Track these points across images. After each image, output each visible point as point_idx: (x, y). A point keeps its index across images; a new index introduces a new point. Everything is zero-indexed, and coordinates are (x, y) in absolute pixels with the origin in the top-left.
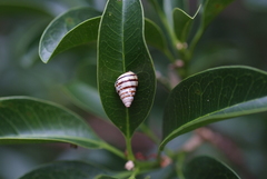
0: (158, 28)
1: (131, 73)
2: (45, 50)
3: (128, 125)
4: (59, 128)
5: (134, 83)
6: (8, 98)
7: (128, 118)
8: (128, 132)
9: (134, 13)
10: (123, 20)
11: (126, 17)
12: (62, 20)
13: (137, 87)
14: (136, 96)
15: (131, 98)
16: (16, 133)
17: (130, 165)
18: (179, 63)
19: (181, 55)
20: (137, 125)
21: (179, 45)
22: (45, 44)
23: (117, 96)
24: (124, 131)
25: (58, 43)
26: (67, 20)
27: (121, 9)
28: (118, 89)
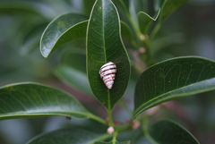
0: (128, 26)
1: (111, 63)
2: (44, 48)
3: (109, 101)
4: (56, 105)
5: (114, 71)
6: (17, 84)
7: (109, 96)
8: (109, 106)
9: (111, 18)
10: (104, 24)
11: (106, 21)
12: (55, 23)
13: (116, 74)
14: (116, 80)
15: (112, 82)
16: (24, 110)
17: (111, 130)
18: (142, 50)
19: (144, 44)
20: (116, 100)
21: (142, 37)
22: (44, 43)
23: (101, 80)
24: (106, 105)
25: (55, 43)
26: (59, 23)
27: (101, 15)
28: (102, 75)
